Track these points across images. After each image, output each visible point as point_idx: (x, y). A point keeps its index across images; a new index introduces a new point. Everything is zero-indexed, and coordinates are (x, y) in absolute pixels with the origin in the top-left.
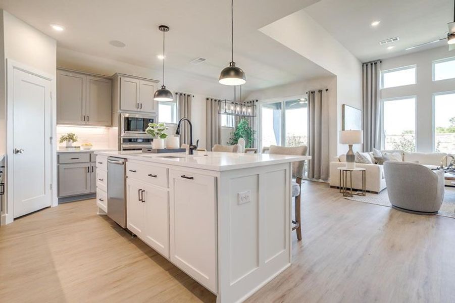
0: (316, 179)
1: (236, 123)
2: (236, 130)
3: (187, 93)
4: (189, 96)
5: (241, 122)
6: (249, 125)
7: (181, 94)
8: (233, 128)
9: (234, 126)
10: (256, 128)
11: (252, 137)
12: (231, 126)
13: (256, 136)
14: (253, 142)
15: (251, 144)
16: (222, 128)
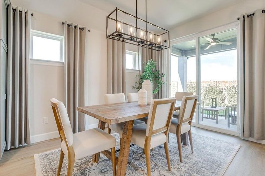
0: (257, 140)
1: (143, 65)
2: (143, 72)
3: (79, 26)
4: (82, 29)
5: (149, 64)
6: (157, 68)
7: (69, 26)
8: (140, 71)
9: (140, 69)
10: (165, 71)
11: (160, 80)
12: (137, 69)
13: (164, 79)
14: (162, 86)
15: (158, 88)
16: (126, 71)
